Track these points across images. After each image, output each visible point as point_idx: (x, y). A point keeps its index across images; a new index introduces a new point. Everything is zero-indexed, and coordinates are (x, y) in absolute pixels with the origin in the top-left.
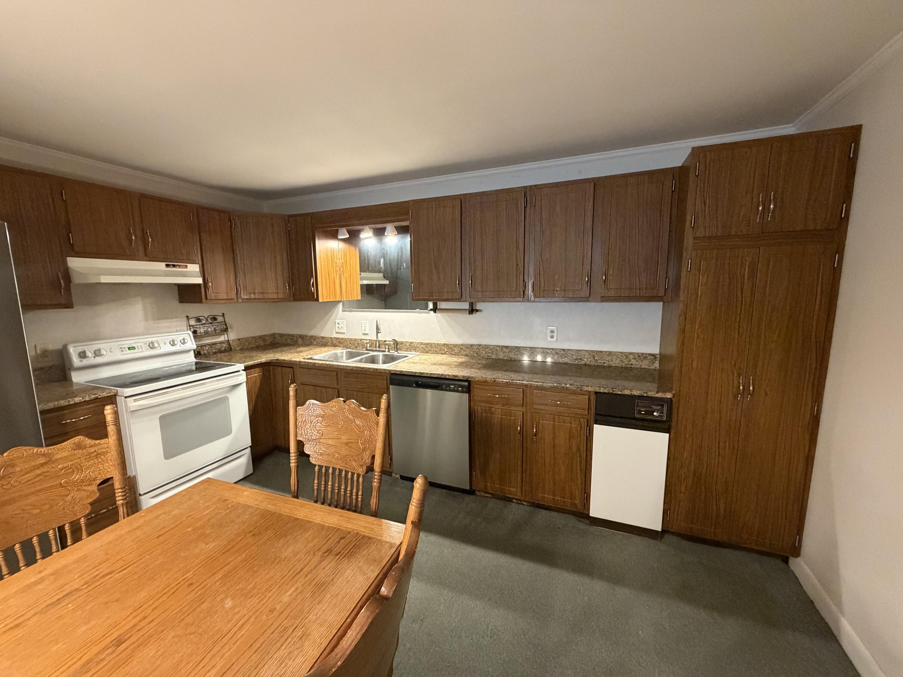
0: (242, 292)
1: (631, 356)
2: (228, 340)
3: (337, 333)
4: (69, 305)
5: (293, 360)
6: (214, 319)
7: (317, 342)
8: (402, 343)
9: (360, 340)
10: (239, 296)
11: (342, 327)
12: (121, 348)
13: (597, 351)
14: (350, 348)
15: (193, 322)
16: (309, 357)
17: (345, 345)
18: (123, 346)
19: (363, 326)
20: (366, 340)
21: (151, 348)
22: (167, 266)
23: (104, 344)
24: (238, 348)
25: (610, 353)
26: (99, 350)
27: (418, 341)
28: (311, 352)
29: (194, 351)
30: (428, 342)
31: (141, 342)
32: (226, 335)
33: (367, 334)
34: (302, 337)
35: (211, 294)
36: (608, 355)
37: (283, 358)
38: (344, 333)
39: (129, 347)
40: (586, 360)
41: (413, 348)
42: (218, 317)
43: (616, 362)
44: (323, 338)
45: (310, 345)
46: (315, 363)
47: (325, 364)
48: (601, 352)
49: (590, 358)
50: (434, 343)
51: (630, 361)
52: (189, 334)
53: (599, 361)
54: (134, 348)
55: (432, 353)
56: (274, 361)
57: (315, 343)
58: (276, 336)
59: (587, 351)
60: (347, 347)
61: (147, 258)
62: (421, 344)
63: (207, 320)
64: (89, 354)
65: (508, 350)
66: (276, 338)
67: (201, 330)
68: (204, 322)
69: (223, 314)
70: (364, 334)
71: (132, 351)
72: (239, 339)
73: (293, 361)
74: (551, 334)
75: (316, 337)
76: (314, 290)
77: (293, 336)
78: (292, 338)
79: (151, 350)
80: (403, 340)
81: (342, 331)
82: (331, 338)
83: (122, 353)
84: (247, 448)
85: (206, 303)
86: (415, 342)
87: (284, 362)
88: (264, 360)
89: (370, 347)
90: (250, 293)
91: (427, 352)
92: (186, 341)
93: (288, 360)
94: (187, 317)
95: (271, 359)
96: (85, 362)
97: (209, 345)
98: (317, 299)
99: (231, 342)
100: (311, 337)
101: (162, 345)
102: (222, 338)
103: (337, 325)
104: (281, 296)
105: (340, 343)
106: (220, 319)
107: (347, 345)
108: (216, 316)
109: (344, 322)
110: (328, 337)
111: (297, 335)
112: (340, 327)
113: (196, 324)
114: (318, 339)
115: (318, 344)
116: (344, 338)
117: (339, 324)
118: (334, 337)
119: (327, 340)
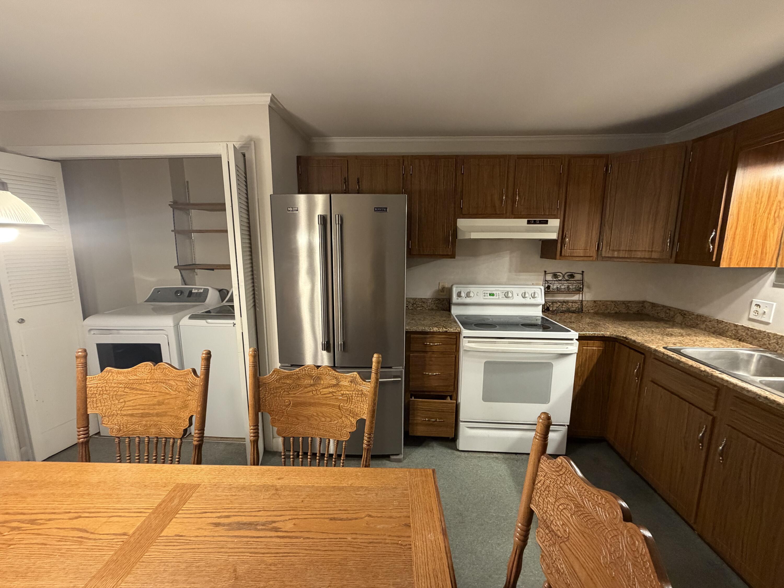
0: (604, 249)
2: (582, 300)
3: (750, 320)
4: (453, 256)
5: (646, 344)
6: (572, 276)
7: (706, 325)
10: (599, 253)
11: (764, 313)
12: (484, 293)
14: (774, 351)
15: (549, 277)
16: (677, 347)
17: (765, 344)
18: (486, 292)
21: (506, 297)
22: (529, 222)
23: (473, 288)
24: (592, 311)
26: (469, 293)
28: (687, 339)
29: (543, 305)
31: (498, 290)
32: (581, 295)
34: (684, 314)
35: (567, 251)
37: (633, 338)
38: (768, 324)
39: (490, 293)
42: (575, 275)
44: (719, 322)
45: (694, 327)
46: (679, 361)
47: (699, 369)
52: (541, 289)
54: (493, 295)
56: (622, 338)
57: (703, 326)
58: (647, 305)
60: (768, 348)
61: (513, 216)
63: (564, 277)
64: (463, 294)
66: (645, 308)
67: (554, 286)
68: (560, 279)
69: (583, 272)
71: (492, 297)
72: (595, 302)
73: (646, 346)
75: (706, 318)
76: (713, 248)
77: (669, 309)
78: (668, 311)
79: (506, 298)
81: (763, 319)
82: (736, 326)
83: (484, 297)
84: (564, 425)
85: (560, 259)
87: (634, 343)
88: (608, 333)
90: (613, 250)
92: (536, 295)
93: (639, 343)
94: (545, 272)
95: (618, 334)
96: (460, 300)
97: (560, 302)
98: (717, 263)
99: (584, 303)
100: (699, 316)
101: (515, 295)
102: (576, 297)
103: (754, 308)
104: (655, 255)
105: (754, 338)
106: (578, 277)
107: (768, 345)
108: (574, 274)
109: (773, 305)
110: (730, 323)
111: (675, 308)
112: (761, 311)
113: (552, 279)
114: (710, 321)
115: (707, 329)
116: (765, 332)
117: (760, 307)
118: (743, 326)
119: (727, 328)
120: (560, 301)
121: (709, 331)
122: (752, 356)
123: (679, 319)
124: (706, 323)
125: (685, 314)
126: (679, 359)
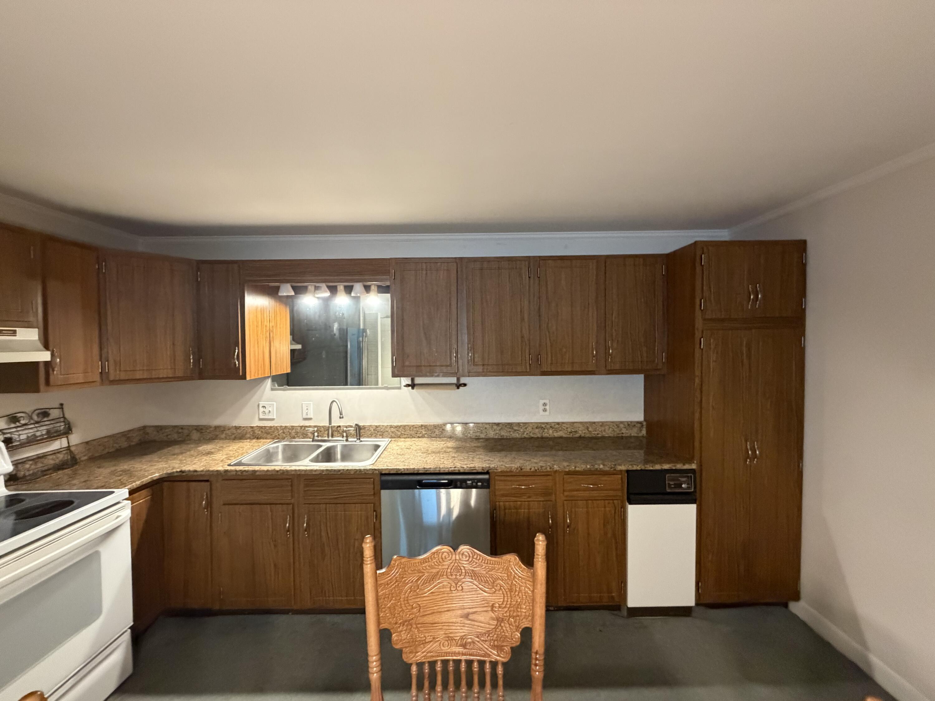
0: (111, 371)
1: (622, 426)
2: (69, 446)
3: (261, 420)
5: (209, 468)
7: (226, 434)
8: (364, 427)
9: (299, 428)
10: (105, 376)
11: (270, 411)
13: (590, 422)
14: (286, 440)
15: (2, 424)
16: (234, 460)
17: (276, 436)
19: (305, 408)
20: (310, 427)
24: (86, 458)
25: (603, 424)
27: (386, 424)
29: (6, 474)
30: (400, 424)
32: (66, 439)
33: (310, 419)
34: (199, 429)
35: (54, 377)
36: (601, 426)
37: (187, 468)
38: (273, 419)
40: (582, 432)
41: (379, 433)
42: (51, 411)
43: (608, 433)
44: (237, 428)
45: (214, 439)
46: (255, 471)
47: (274, 471)
48: (594, 423)
49: (584, 430)
50: (408, 426)
51: (621, 430)
53: (593, 432)
55: (406, 438)
56: (176, 474)
57: (223, 436)
58: (149, 430)
59: (581, 423)
60: (283, 438)
62: (391, 427)
63: (31, 418)
65: (500, 428)
66: (148, 434)
67: (21, 436)
68: (23, 422)
69: (62, 405)
70: (305, 419)
72: (87, 443)
73: (213, 471)
74: (543, 407)
75: (224, 427)
76: (239, 364)
77: (182, 427)
78: (180, 431)
80: (365, 424)
81: (270, 417)
82: (252, 427)
84: (126, 631)
85: (46, 391)
86: (383, 426)
87: (195, 474)
89: (318, 436)
90: (126, 372)
91: (399, 437)
93: (202, 471)
95: (169, 472)
97: (32, 460)
98: (244, 377)
99: (73, 449)
100: (217, 428)
102: (56, 445)
103: (261, 409)
104: (180, 373)
105: (268, 433)
106: (55, 413)
107: (278, 436)
108: (48, 410)
109: (273, 404)
110: (247, 427)
111: (189, 426)
112: (267, 411)
113: (7, 427)
114: (229, 429)
115: (228, 438)
116: (274, 426)
117: (265, 408)
118: (257, 426)
119: (245, 431)
120: (30, 458)
121: (230, 439)
122: (277, 447)
123: (195, 435)
124: (225, 432)
125: (202, 429)
126: (253, 469)
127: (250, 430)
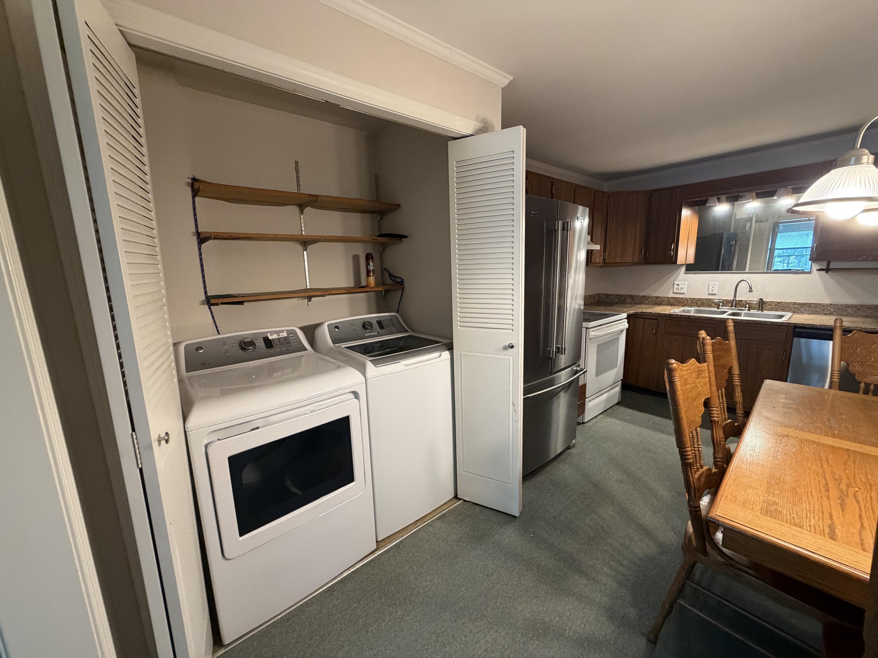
0: (607, 258)
3: (674, 293)
8: (768, 302)
9: (705, 300)
11: (682, 288)
17: (686, 304)
19: (710, 287)
20: (714, 299)
27: (789, 301)
30: (805, 302)
33: (715, 294)
34: (631, 297)
38: (684, 294)
41: (780, 308)
44: (657, 297)
47: (704, 317)
50: (814, 304)
55: (810, 313)
57: (647, 302)
60: (688, 306)
62: (795, 304)
70: (710, 294)
76: (673, 254)
77: (621, 296)
81: (681, 292)
82: (668, 298)
84: (621, 380)
86: (785, 302)
89: (722, 306)
90: (612, 258)
93: (655, 313)
98: (675, 262)
100: (643, 297)
103: (676, 287)
104: (636, 260)
105: (679, 302)
109: (685, 283)
110: (664, 297)
111: (625, 295)
112: (680, 287)
114: (651, 298)
115: (650, 303)
116: (685, 298)
117: (679, 285)
118: (671, 297)
119: (662, 300)
123: (629, 300)
124: (648, 300)
125: (633, 297)
127: (666, 299)
